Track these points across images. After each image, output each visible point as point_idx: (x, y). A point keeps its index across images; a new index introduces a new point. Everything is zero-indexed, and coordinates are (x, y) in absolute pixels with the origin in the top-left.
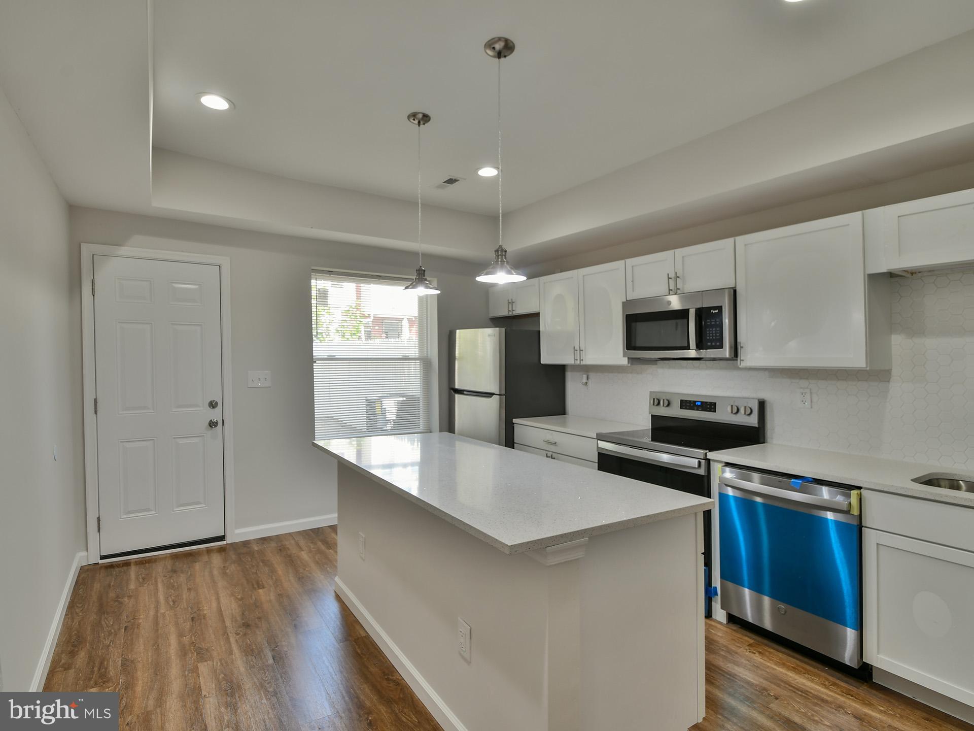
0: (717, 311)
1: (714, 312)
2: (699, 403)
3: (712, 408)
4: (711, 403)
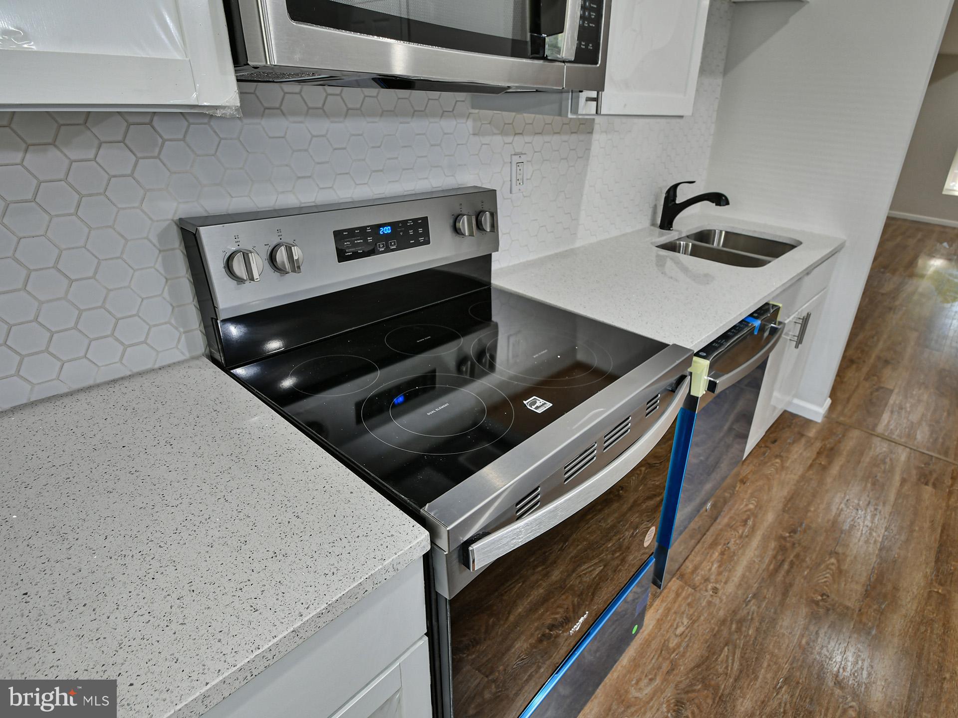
2: (387, 230)
3: (421, 235)
4: (415, 220)
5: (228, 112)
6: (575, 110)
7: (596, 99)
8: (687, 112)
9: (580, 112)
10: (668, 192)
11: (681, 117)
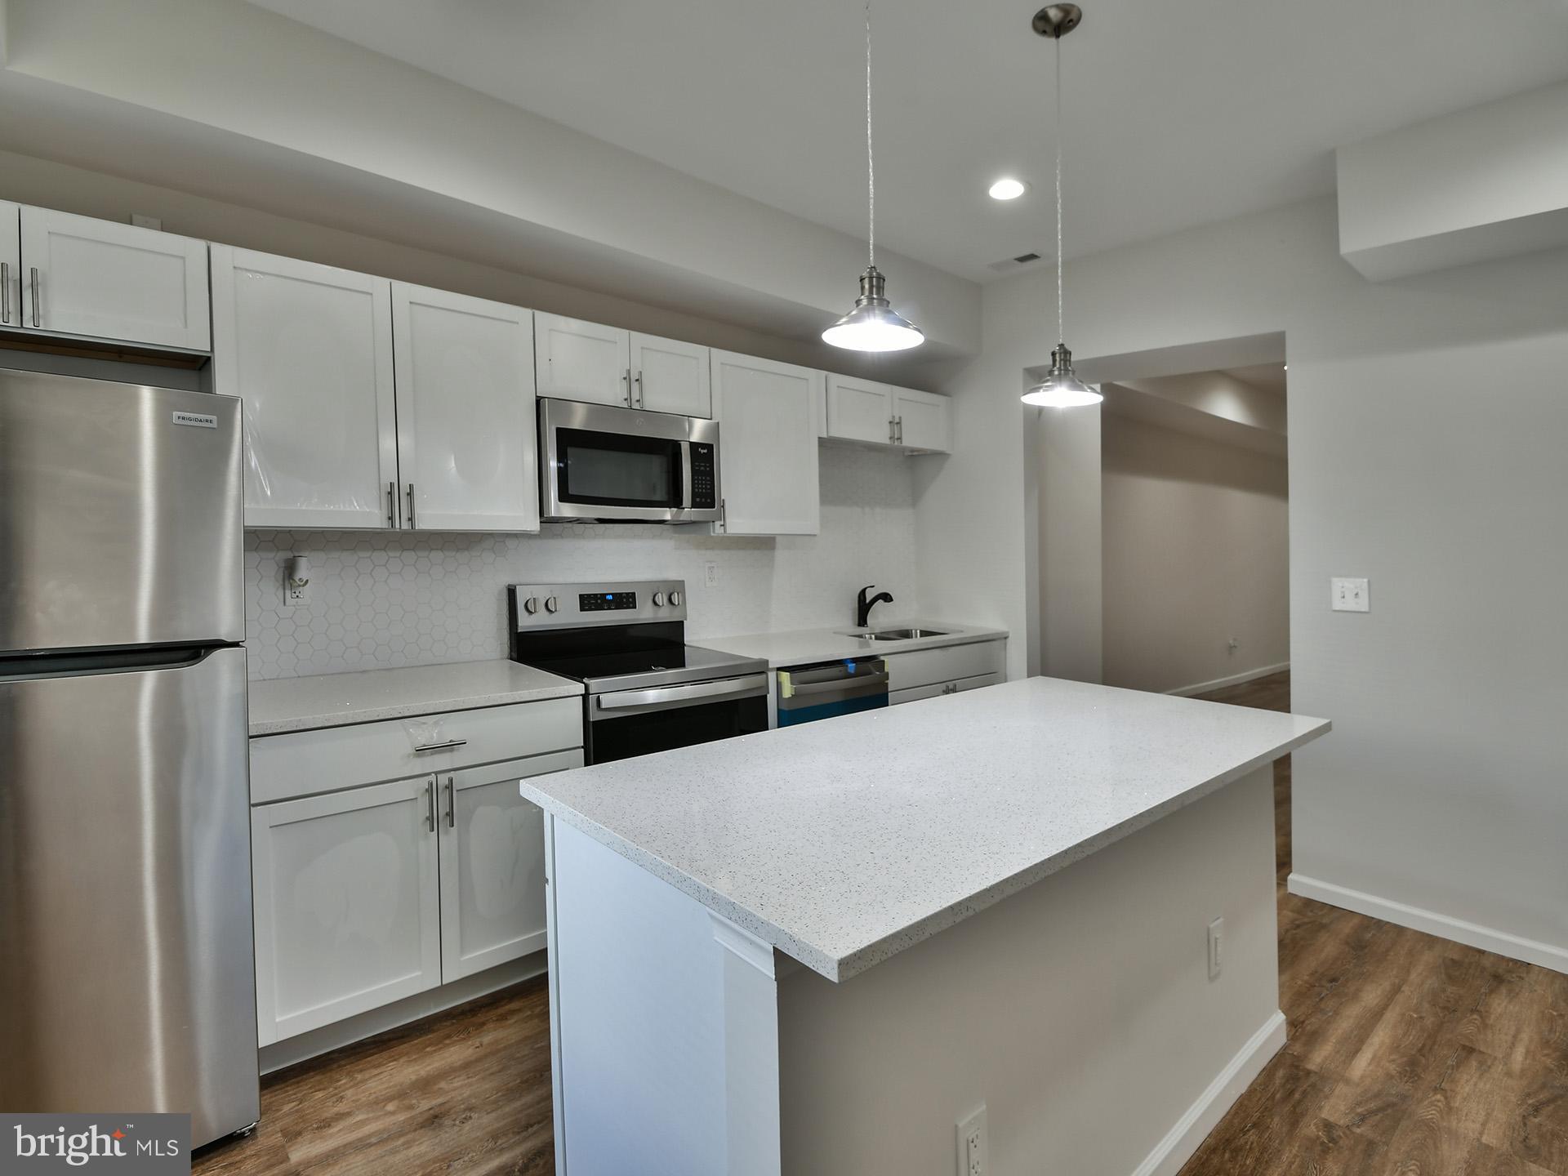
0: (706, 451)
1: (702, 451)
2: (610, 597)
3: (631, 603)
4: (628, 594)
5: (535, 533)
6: (714, 532)
7: (723, 525)
8: (816, 531)
9: (716, 532)
10: (859, 597)
11: (815, 535)
